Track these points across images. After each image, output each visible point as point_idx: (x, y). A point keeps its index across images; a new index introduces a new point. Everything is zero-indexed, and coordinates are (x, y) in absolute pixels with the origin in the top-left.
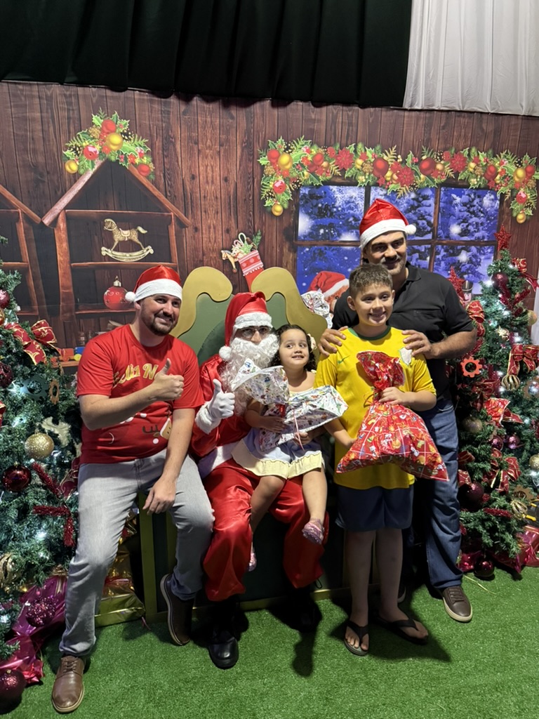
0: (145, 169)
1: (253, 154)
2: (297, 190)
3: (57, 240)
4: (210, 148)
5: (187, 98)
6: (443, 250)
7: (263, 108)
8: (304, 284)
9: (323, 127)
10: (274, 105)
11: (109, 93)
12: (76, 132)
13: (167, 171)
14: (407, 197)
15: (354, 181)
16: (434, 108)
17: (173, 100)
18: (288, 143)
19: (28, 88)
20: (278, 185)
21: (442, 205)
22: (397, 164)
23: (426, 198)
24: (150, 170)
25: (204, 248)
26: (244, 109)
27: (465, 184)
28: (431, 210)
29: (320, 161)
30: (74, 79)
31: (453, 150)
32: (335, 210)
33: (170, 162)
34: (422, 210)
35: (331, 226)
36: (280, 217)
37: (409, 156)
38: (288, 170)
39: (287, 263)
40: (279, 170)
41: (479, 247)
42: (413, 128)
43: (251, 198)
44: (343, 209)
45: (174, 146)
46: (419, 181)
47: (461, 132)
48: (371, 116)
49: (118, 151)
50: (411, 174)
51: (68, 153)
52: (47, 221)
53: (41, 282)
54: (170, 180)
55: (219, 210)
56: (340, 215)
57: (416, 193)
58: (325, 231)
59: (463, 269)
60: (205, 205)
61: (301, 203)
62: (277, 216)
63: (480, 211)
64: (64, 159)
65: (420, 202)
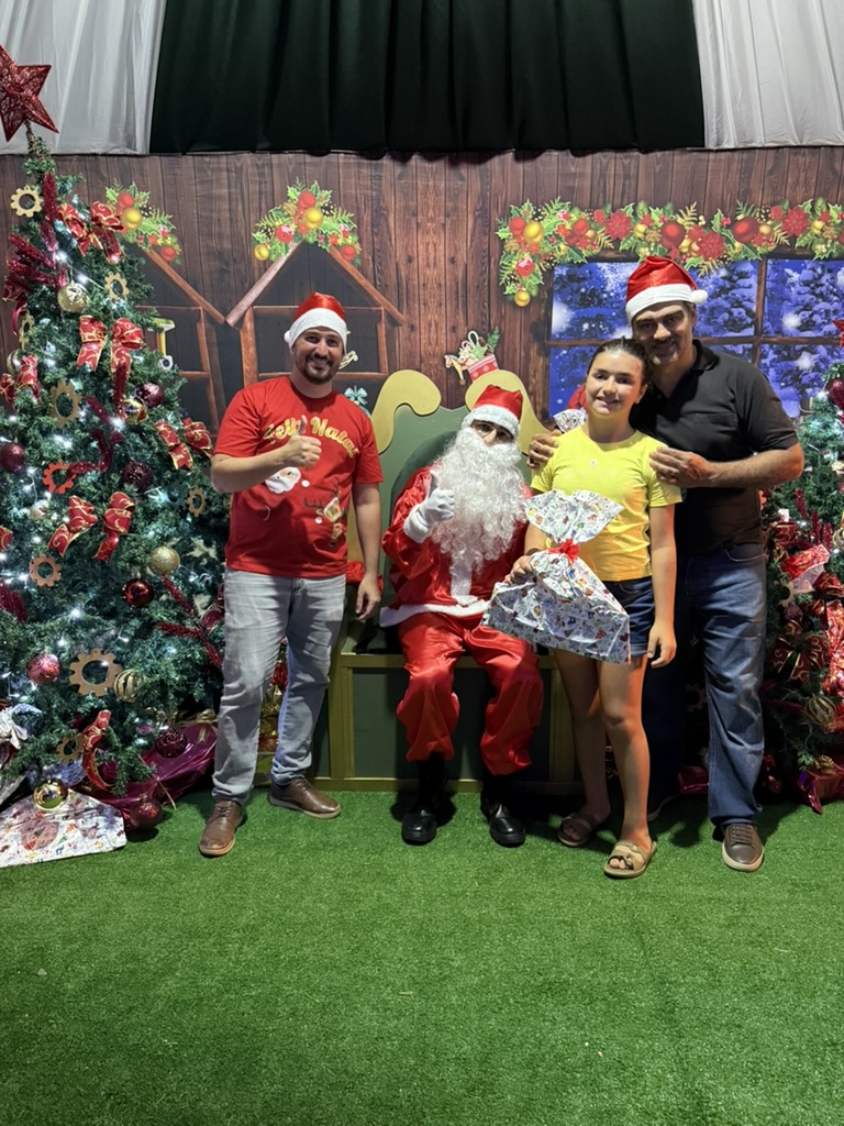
0: (349, 251)
1: (489, 226)
2: (551, 270)
3: (243, 344)
4: (432, 220)
5: (402, 157)
6: (771, 351)
7: (504, 164)
8: (560, 401)
9: (587, 183)
10: (517, 158)
11: (308, 158)
12: (268, 209)
13: (377, 252)
14: (714, 275)
15: (632, 255)
16: (754, 145)
17: (386, 161)
18: (538, 207)
19: (215, 160)
20: (523, 264)
21: (769, 284)
22: (698, 228)
23: (743, 275)
24: (355, 252)
25: (422, 353)
26: (478, 167)
27: (807, 253)
28: (753, 293)
29: (583, 229)
30: (266, 145)
31: (787, 204)
32: (605, 296)
33: (381, 242)
34: (738, 293)
35: (599, 318)
36: (526, 308)
37: (717, 216)
38: (537, 244)
39: (535, 372)
40: (526, 244)
41: (830, 347)
42: (722, 176)
43: (486, 284)
44: (617, 294)
45: (387, 220)
46: (732, 252)
47: (798, 178)
48: (658, 164)
49: (317, 231)
50: (721, 242)
51: (258, 235)
52: (231, 320)
53: (223, 396)
54: (380, 264)
55: (443, 302)
56: (612, 303)
57: (727, 268)
58: (590, 326)
59: (805, 380)
60: (424, 294)
61: (557, 288)
62: (521, 307)
63: (832, 292)
64: (253, 243)
65: (735, 282)
